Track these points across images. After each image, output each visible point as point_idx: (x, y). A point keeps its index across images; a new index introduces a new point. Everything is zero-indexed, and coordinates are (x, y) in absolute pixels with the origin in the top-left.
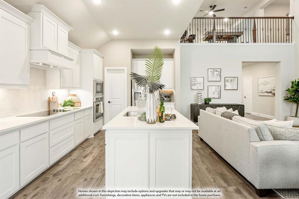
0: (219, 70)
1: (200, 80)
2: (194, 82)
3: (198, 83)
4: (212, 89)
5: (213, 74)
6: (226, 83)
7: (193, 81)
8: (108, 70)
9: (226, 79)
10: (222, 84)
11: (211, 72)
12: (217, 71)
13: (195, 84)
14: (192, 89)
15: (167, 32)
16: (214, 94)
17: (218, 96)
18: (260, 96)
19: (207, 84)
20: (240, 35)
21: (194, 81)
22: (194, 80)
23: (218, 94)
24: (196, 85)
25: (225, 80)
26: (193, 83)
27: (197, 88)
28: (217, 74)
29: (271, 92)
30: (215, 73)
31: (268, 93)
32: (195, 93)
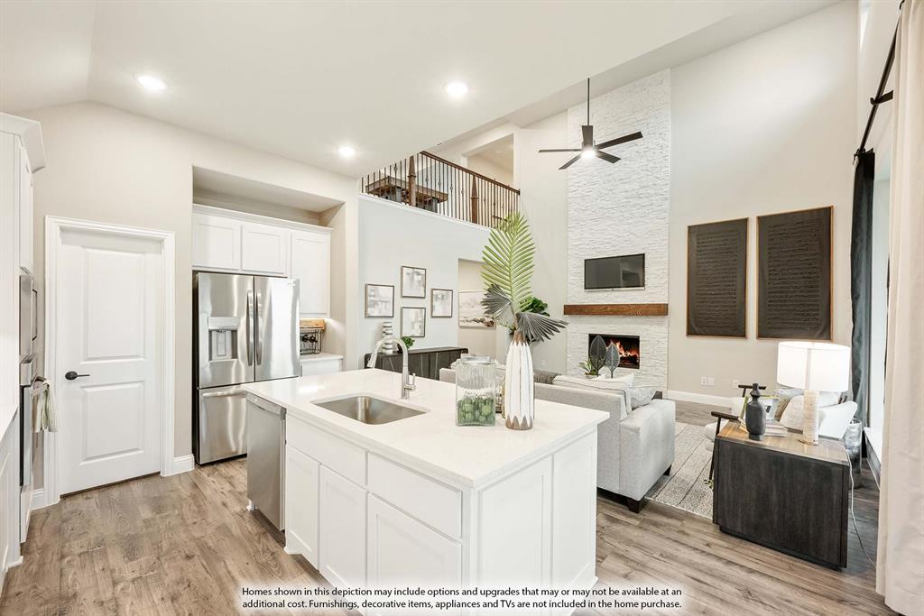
0: (422, 272)
1: (386, 293)
2: (372, 298)
3: (382, 302)
4: (411, 315)
5: (412, 279)
6: (435, 303)
7: (370, 296)
8: (63, 230)
9: (435, 292)
10: (426, 303)
11: (408, 274)
12: (418, 274)
13: (375, 304)
14: (368, 317)
15: (347, 152)
16: (413, 328)
17: (420, 331)
18: (461, 327)
19: (400, 303)
20: (443, 201)
21: (374, 296)
22: (372, 294)
23: (420, 327)
24: (377, 305)
25: (432, 294)
26: (373, 301)
27: (380, 312)
28: (419, 282)
29: (482, 321)
30: (417, 278)
31: (478, 321)
32: (375, 324)
